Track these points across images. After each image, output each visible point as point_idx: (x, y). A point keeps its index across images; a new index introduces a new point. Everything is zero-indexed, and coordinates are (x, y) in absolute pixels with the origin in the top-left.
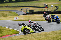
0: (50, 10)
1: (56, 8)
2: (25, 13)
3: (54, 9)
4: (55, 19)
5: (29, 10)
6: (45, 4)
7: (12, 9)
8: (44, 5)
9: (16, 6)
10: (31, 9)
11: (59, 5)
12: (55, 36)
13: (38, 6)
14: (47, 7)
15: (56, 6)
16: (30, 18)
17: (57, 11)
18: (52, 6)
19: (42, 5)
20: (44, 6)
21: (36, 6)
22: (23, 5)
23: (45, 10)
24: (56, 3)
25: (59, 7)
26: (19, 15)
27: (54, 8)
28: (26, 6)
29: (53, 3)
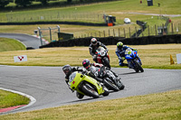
0: (122, 33)
1: (139, 28)
2: (47, 43)
3: (133, 31)
4: (128, 59)
5: (60, 35)
6: (106, 14)
7: (7, 30)
8: (105, 17)
9: (19, 21)
10: (65, 29)
11: (147, 16)
12: (136, 112)
13: (85, 21)
14: (114, 25)
15: (138, 22)
16: (62, 59)
17: (141, 36)
18: (129, 20)
19: (96, 19)
20: (103, 21)
21: (78, 20)
22: (42, 19)
23: (107, 33)
24: (140, 12)
25: (149, 24)
26: (28, 49)
27: (134, 28)
28: (50, 20)
29: (131, 12)
